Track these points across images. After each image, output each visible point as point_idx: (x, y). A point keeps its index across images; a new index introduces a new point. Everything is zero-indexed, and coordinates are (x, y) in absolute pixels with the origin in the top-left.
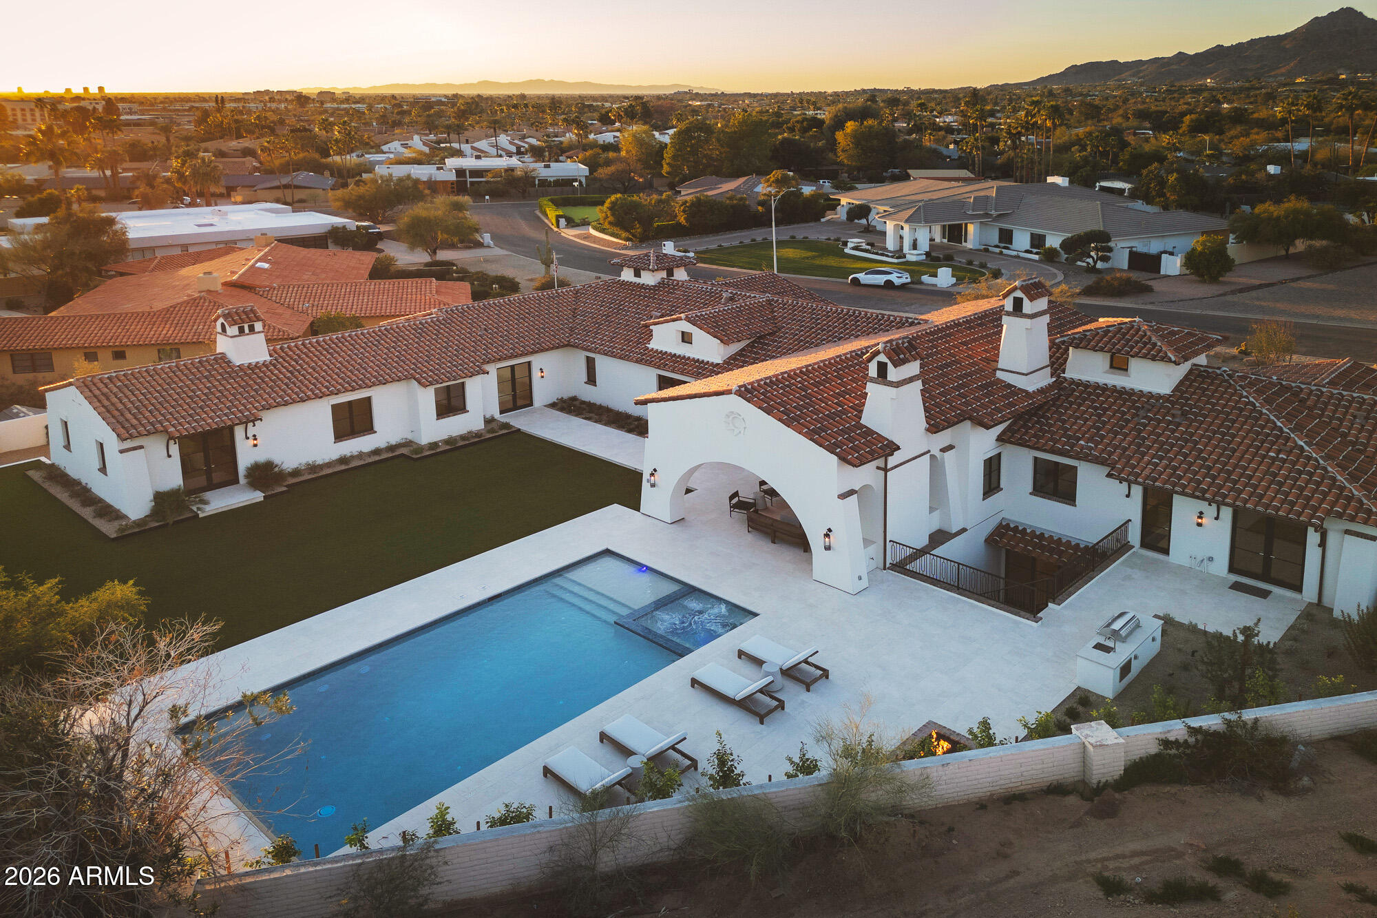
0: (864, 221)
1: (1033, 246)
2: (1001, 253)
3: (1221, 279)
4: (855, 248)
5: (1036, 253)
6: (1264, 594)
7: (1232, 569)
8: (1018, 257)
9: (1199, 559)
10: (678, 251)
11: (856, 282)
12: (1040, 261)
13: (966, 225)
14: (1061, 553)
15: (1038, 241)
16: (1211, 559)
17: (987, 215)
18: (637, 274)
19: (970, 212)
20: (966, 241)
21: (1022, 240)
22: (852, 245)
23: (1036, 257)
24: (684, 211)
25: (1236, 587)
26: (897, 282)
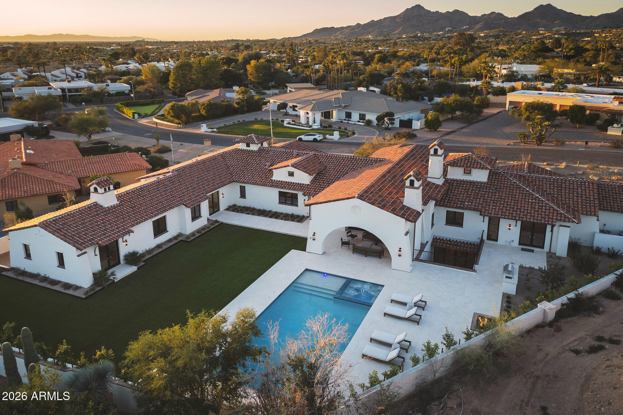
0: (285, 110)
1: (360, 119)
2: (348, 123)
3: (438, 130)
4: (289, 123)
5: (363, 122)
6: (532, 251)
7: (520, 244)
8: (355, 124)
9: (508, 242)
10: (209, 128)
11: (300, 139)
12: (364, 125)
13: (332, 111)
14: (459, 246)
15: (362, 117)
16: (513, 241)
17: (340, 106)
18: (248, 145)
19: (334, 105)
20: (332, 118)
21: (355, 117)
22: (287, 122)
23: (363, 124)
24: (204, 109)
25: (523, 250)
26: (319, 139)
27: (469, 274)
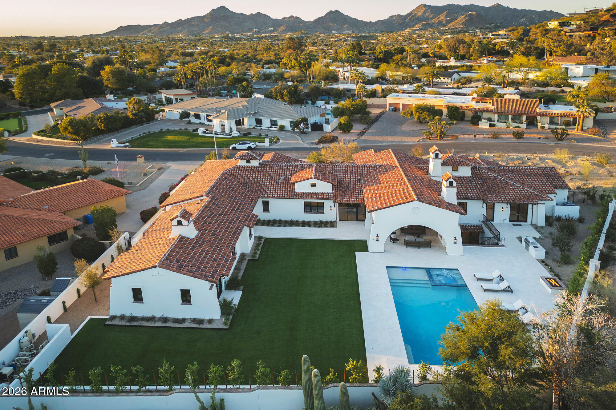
0: (188, 119)
1: (272, 125)
2: (261, 129)
3: (351, 131)
4: (204, 133)
5: (276, 128)
7: (510, 221)
8: (269, 130)
9: (502, 220)
10: (119, 143)
11: (234, 149)
12: (278, 130)
13: (243, 119)
15: (274, 123)
16: (505, 219)
17: (250, 114)
19: (246, 113)
20: (243, 125)
21: (266, 123)
22: (202, 131)
23: (276, 129)
24: (102, 122)
25: (514, 225)
26: (253, 147)
27: (501, 249)
